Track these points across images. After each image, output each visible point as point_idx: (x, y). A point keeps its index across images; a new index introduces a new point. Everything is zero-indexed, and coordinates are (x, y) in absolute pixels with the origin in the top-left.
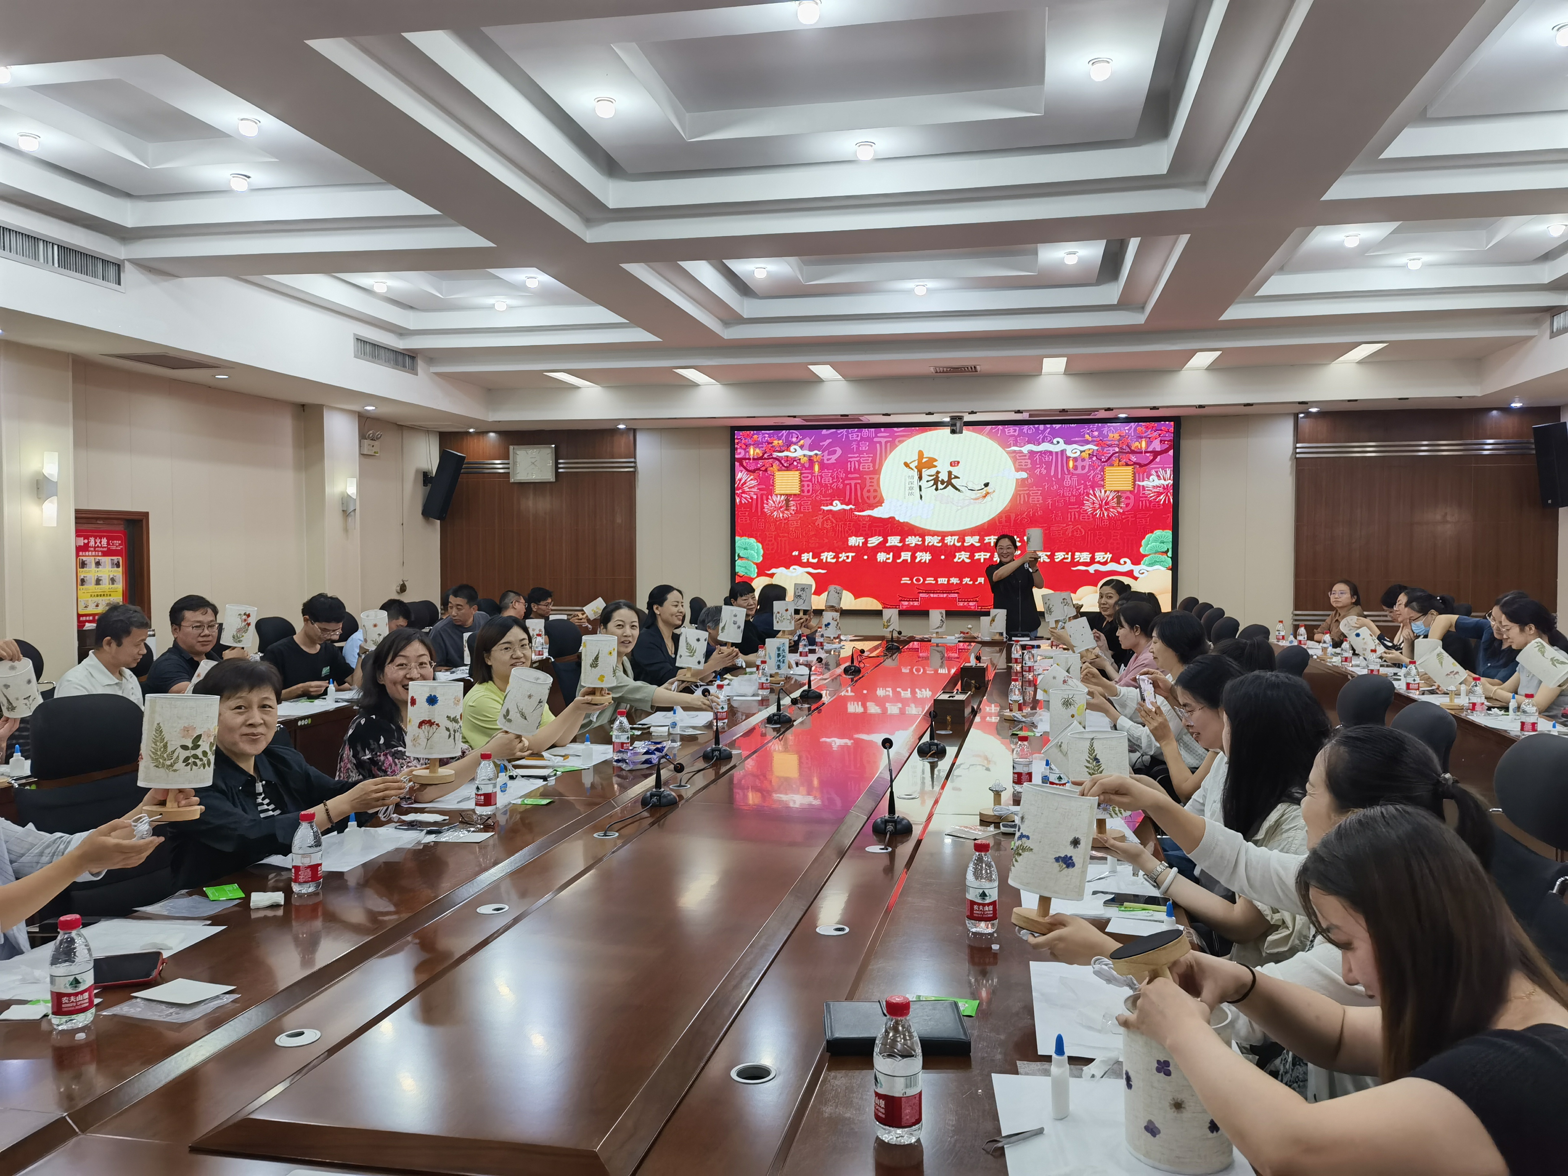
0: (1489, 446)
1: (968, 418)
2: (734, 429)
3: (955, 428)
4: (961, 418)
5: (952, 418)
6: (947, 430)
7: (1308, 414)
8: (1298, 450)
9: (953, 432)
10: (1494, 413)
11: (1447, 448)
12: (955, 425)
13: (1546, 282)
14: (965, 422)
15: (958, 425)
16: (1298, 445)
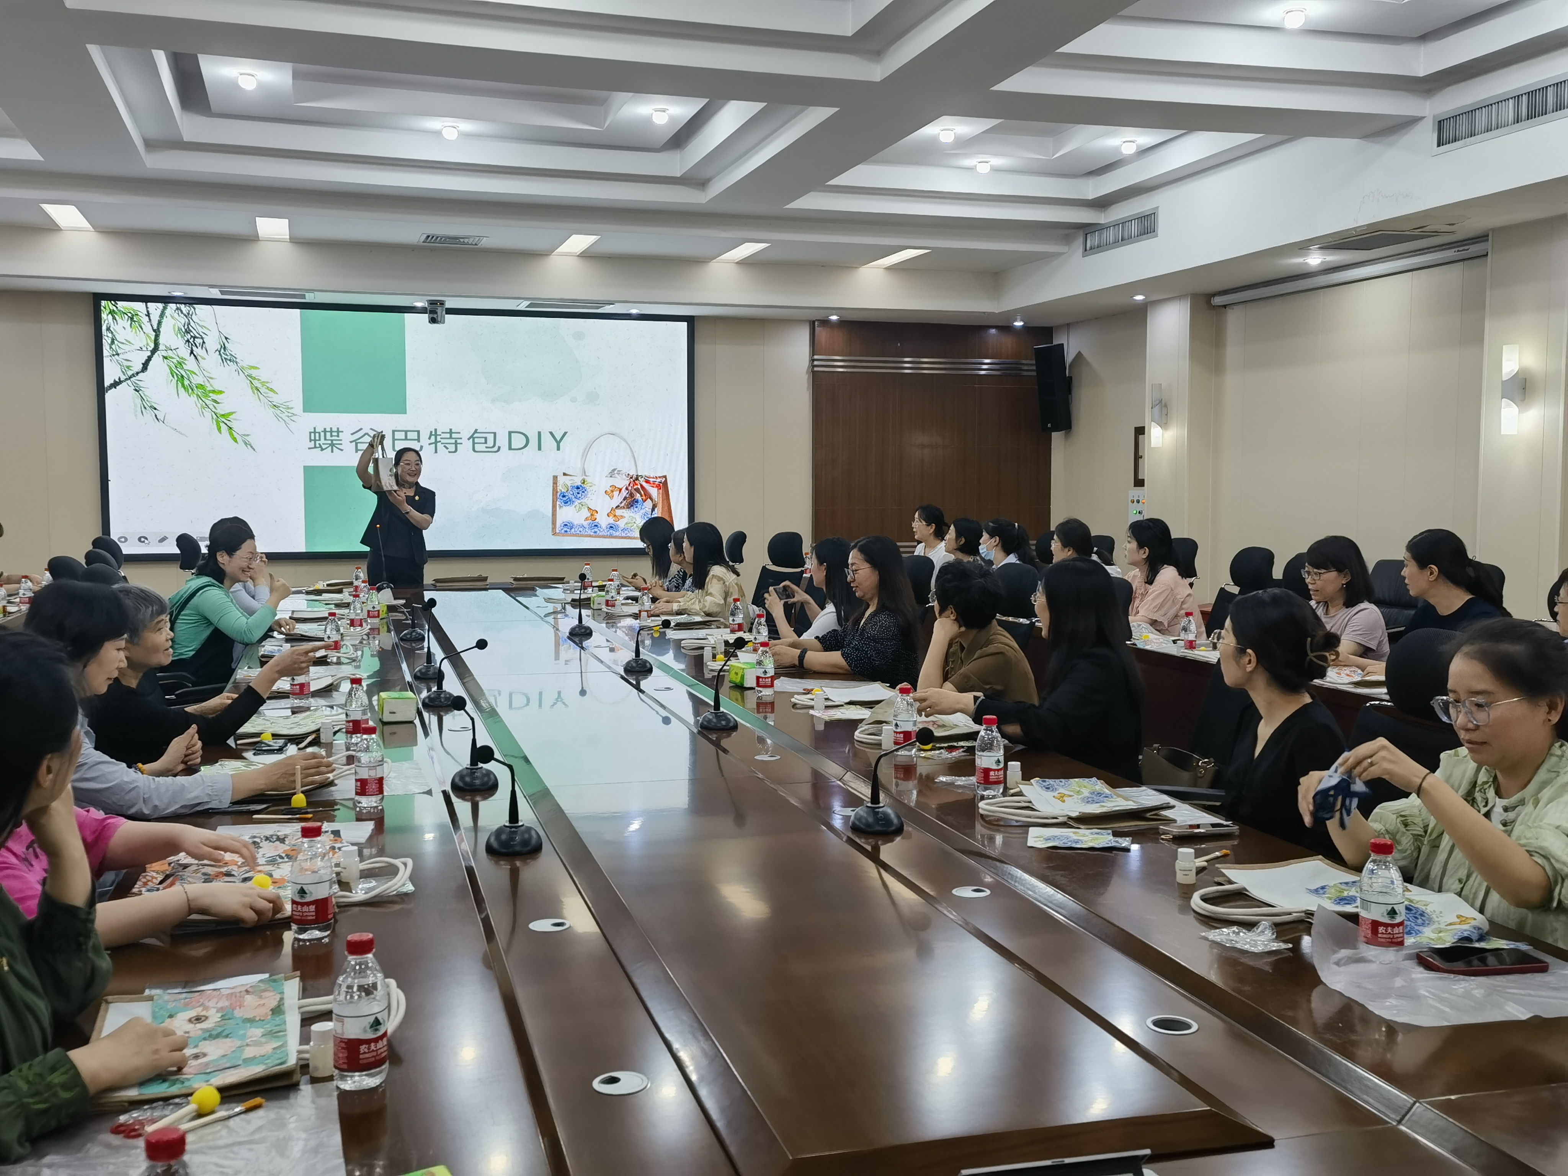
0: (985, 367)
1: (450, 303)
2: (98, 298)
3: (435, 316)
4: (442, 303)
5: (432, 303)
6: (425, 317)
7: (825, 322)
8: (816, 363)
9: (433, 321)
10: (993, 331)
11: (929, 365)
12: (433, 312)
13: (1090, 198)
14: (447, 309)
15: (439, 311)
16: (816, 357)
